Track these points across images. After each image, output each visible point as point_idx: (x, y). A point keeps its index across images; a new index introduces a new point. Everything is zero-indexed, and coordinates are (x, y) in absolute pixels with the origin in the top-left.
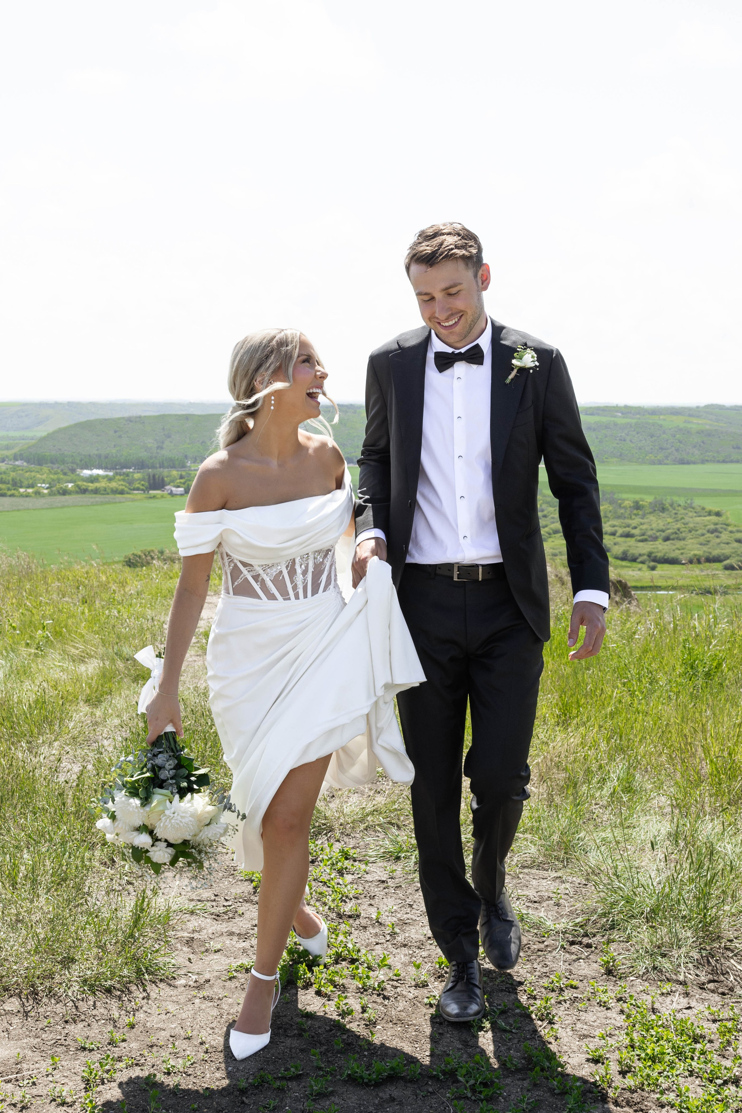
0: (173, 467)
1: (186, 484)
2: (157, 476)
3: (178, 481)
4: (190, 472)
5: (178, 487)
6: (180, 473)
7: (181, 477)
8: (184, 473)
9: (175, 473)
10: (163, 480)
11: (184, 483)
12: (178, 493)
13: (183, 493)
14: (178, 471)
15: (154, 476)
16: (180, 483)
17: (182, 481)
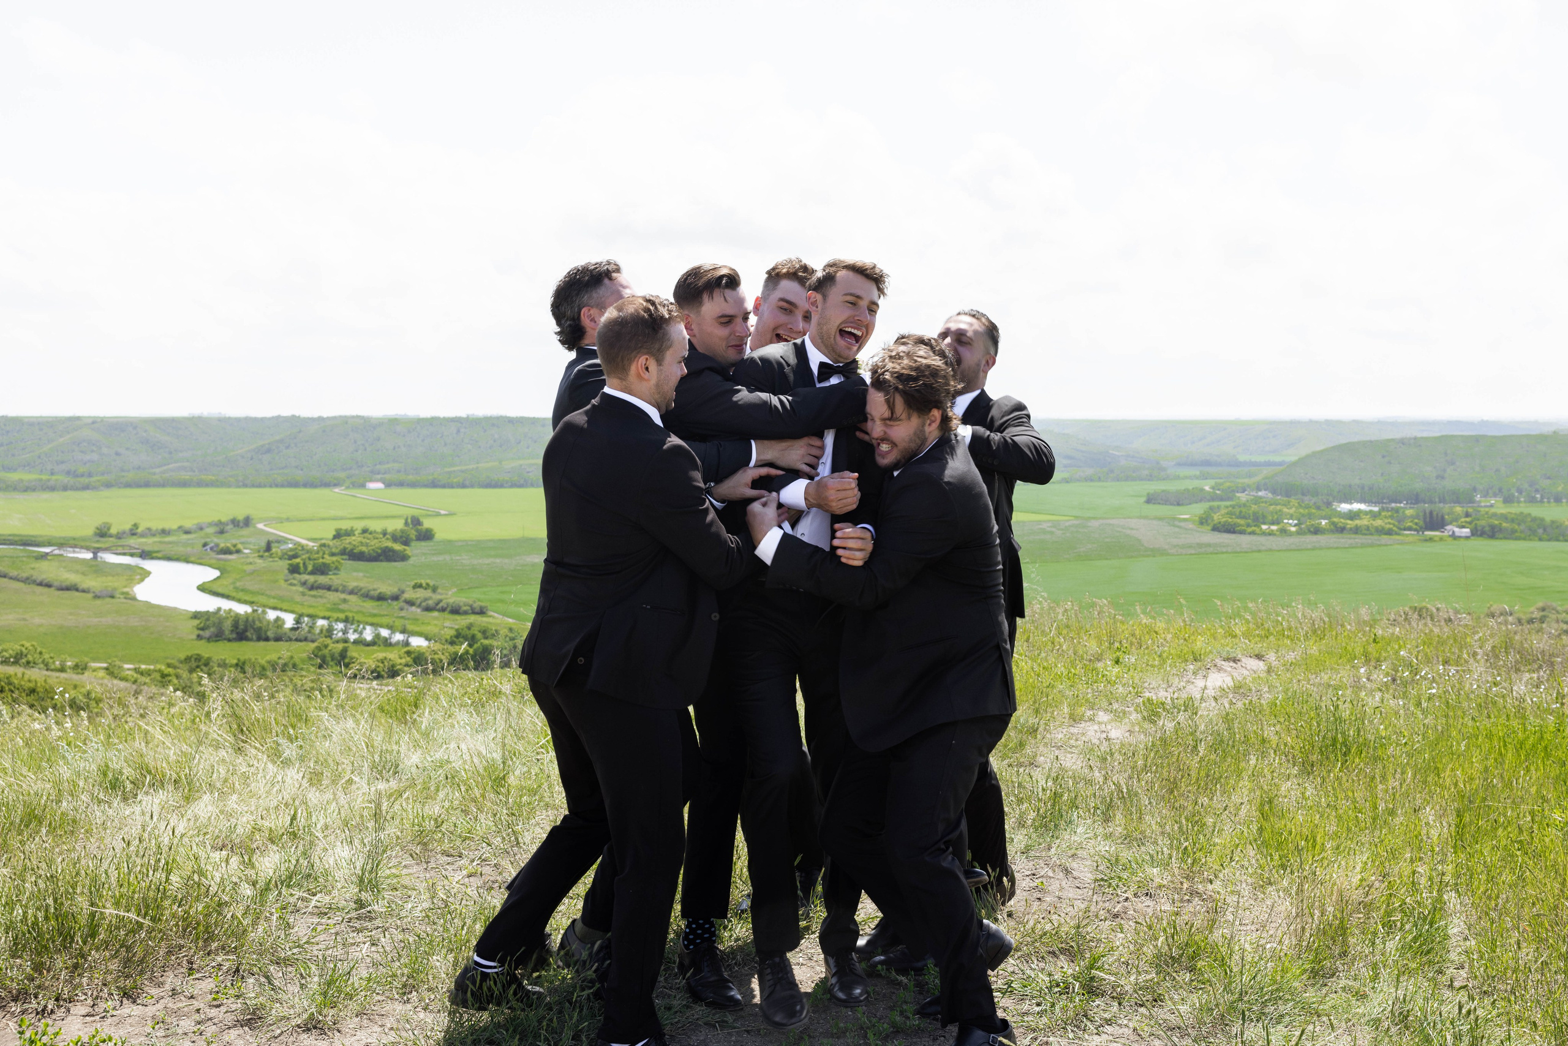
0: (1458, 501)
1: (1473, 524)
2: (1435, 513)
3: (1463, 520)
4: (1479, 509)
5: (1463, 527)
6: (1465, 510)
7: (1467, 515)
8: (1470, 510)
9: (1458, 509)
10: (1443, 517)
11: (1470, 523)
12: (1463, 535)
13: (1469, 534)
14: (1463, 507)
15: (1431, 513)
16: (1466, 522)
17: (1468, 519)
